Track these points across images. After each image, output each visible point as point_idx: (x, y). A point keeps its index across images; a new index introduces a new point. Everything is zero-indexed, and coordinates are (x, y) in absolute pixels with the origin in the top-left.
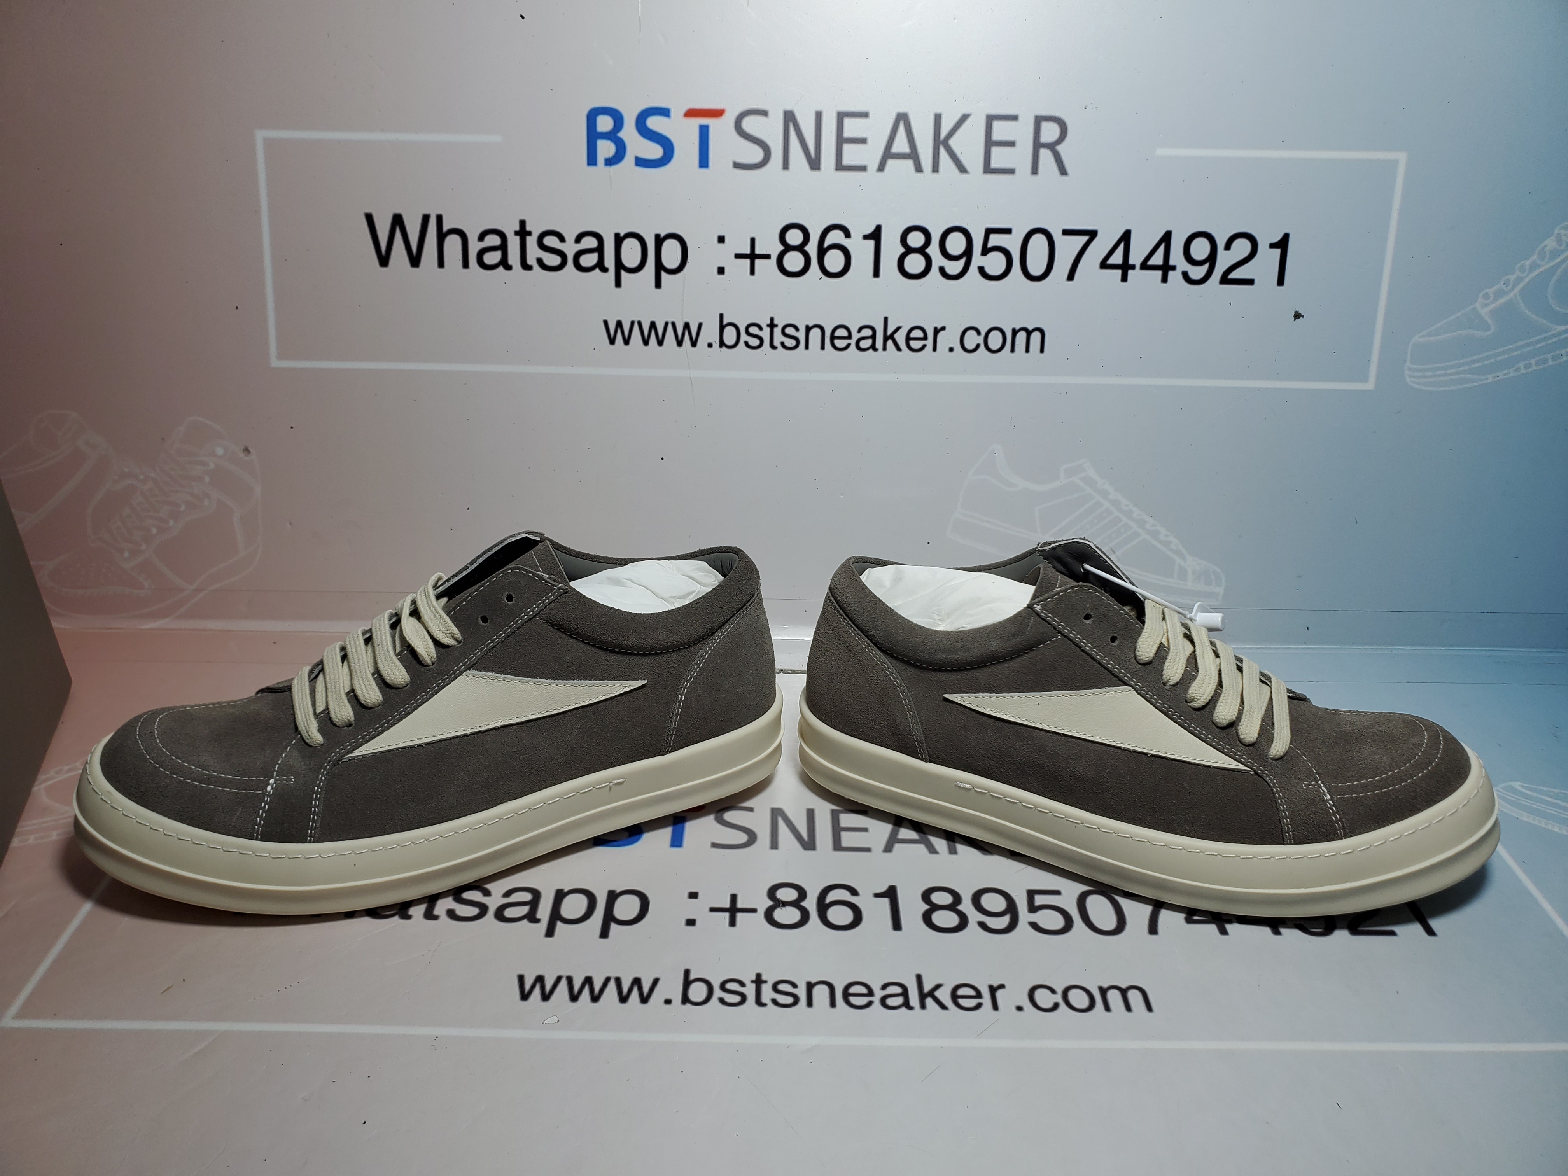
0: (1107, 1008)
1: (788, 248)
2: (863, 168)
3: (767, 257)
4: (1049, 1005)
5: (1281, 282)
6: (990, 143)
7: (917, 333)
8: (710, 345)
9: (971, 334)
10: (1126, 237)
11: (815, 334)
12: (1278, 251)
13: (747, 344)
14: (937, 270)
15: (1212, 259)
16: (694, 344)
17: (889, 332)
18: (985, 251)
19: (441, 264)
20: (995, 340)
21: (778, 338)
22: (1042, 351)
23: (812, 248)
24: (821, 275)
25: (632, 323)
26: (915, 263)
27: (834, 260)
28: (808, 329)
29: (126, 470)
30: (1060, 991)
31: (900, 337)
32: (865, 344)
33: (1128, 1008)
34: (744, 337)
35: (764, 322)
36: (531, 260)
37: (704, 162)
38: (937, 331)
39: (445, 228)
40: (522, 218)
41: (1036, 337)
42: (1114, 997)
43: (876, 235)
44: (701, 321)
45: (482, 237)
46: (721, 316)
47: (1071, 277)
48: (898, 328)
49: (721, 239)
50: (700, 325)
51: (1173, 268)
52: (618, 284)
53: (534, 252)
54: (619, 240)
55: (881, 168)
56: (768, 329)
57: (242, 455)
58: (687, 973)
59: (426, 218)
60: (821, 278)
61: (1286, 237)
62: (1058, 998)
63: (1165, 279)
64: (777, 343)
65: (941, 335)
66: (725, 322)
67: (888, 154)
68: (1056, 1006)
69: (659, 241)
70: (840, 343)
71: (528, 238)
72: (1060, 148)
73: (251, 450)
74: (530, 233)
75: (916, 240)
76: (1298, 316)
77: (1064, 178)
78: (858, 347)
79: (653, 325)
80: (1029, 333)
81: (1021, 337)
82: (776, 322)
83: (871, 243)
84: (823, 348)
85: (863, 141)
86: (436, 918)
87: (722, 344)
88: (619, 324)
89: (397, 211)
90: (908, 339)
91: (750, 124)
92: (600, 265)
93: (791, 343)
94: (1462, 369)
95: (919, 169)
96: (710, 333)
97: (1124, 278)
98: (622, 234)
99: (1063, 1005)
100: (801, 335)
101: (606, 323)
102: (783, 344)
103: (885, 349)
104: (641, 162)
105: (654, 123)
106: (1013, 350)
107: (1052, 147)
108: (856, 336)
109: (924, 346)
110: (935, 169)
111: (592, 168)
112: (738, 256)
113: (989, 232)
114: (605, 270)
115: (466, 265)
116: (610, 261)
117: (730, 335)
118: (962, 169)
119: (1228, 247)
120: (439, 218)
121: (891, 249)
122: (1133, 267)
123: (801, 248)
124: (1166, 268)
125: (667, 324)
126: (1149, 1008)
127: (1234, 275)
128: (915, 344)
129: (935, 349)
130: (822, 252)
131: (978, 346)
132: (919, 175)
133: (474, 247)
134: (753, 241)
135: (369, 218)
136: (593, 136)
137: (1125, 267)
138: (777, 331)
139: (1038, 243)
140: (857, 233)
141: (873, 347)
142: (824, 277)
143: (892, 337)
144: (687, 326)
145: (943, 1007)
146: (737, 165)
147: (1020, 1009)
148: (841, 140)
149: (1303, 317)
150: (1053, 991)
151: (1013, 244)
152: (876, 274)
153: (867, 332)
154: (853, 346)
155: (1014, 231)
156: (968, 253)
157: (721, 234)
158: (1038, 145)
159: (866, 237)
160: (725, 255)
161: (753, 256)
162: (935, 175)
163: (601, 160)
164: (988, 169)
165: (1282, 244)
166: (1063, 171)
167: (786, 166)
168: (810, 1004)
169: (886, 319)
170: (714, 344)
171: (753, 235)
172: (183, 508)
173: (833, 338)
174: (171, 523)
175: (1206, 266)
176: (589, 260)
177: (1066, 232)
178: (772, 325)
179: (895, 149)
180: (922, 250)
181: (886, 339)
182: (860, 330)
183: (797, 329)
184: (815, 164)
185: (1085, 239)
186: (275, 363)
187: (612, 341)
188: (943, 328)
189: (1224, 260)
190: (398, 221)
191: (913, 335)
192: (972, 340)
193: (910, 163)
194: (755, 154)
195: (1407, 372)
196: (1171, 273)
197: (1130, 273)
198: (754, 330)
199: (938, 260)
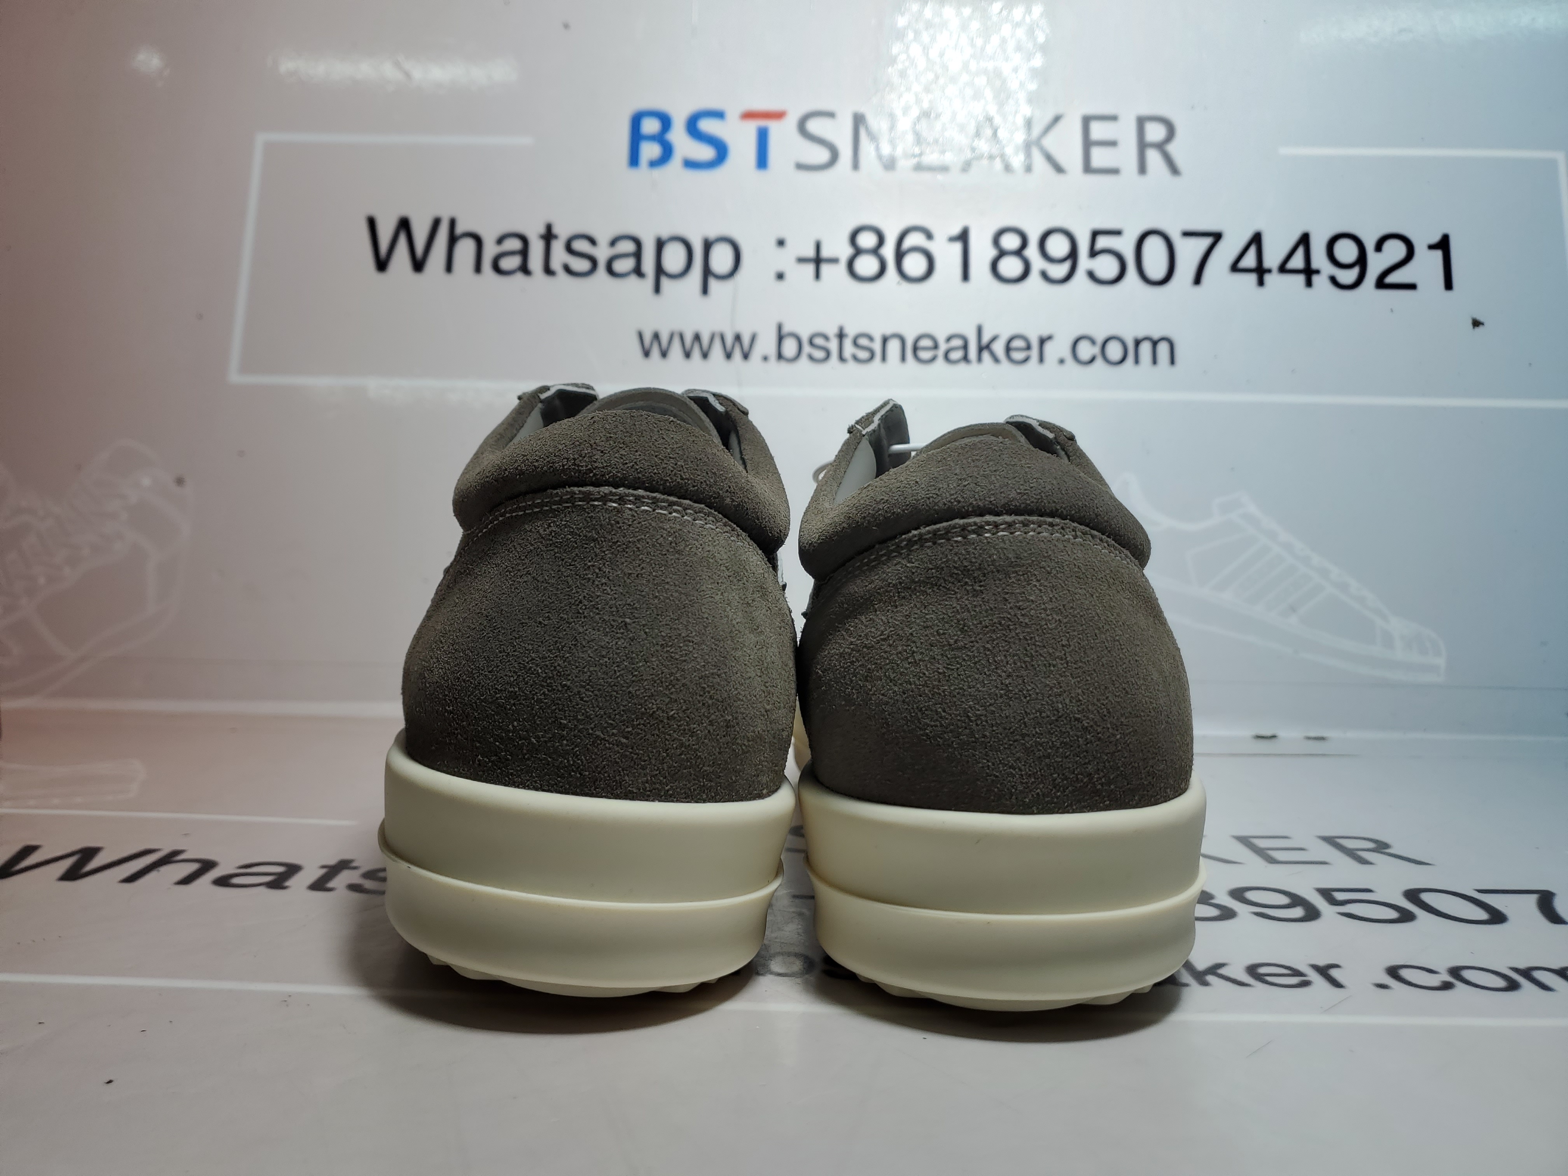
2: (946, 168)
3: (834, 261)
5: (1449, 284)
6: (1088, 144)
7: (1019, 343)
8: (766, 358)
9: (1085, 344)
10: (1257, 239)
11: (894, 344)
12: (1439, 253)
13: (810, 357)
14: (1038, 274)
15: (1362, 261)
16: (746, 356)
17: (984, 342)
18: (1093, 253)
19: (449, 269)
21: (849, 349)
22: (1173, 363)
23: (888, 251)
24: (900, 280)
25: (672, 334)
27: (914, 264)
28: (885, 340)
29: (24, 504)
31: (999, 348)
32: (955, 355)
34: (807, 349)
35: (832, 331)
36: (556, 266)
37: (762, 164)
38: (1042, 341)
39: (458, 232)
40: (550, 220)
41: (1163, 348)
43: (963, 237)
44: (754, 332)
45: (499, 242)
46: (780, 325)
47: (1198, 280)
48: (994, 339)
50: (754, 337)
51: (1317, 272)
52: (657, 289)
53: (559, 257)
55: (967, 168)
56: (837, 340)
57: (173, 486)
59: (436, 223)
60: (900, 283)
61: (1447, 237)
63: (1308, 284)
64: (847, 355)
65: (1047, 345)
66: (784, 332)
67: (974, 154)
70: (924, 355)
71: (554, 242)
72: (1168, 147)
73: (186, 481)
74: (556, 237)
75: (1010, 242)
76: (1476, 323)
77: (1177, 177)
78: (947, 359)
79: (697, 336)
80: (1155, 343)
81: (1145, 348)
82: (845, 332)
83: (958, 245)
84: (904, 360)
87: (780, 356)
88: (656, 335)
89: (404, 215)
90: (1008, 349)
91: (815, 126)
92: (638, 271)
93: (863, 355)
95: (1008, 170)
96: (766, 344)
97: (1261, 283)
98: (664, 238)
100: (877, 346)
101: (640, 334)
102: (854, 356)
103: (980, 359)
104: (690, 164)
105: (706, 126)
107: (1160, 146)
108: (943, 347)
109: (1028, 358)
110: (1028, 170)
112: (800, 260)
113: (1095, 234)
114: (642, 275)
115: (478, 270)
116: (648, 266)
117: (789, 348)
118: (1059, 169)
119: (1379, 247)
120: (453, 221)
121: (982, 251)
122: (1269, 271)
123: (874, 252)
124: (1309, 272)
125: (713, 335)
127: (1391, 279)
128: (1017, 356)
129: (1041, 361)
131: (1094, 358)
132: (1009, 176)
133: (490, 251)
134: (818, 244)
135: (371, 221)
136: (636, 137)
137: (1261, 271)
138: (848, 342)
139: (1155, 246)
140: (941, 235)
141: (966, 358)
142: (903, 282)
143: (988, 347)
144: (738, 337)
148: (920, 139)
149: (1483, 324)
152: (966, 276)
153: (958, 342)
154: (941, 358)
155: (1125, 233)
156: (1073, 255)
157: (781, 237)
158: (1143, 146)
159: (952, 239)
160: (785, 260)
161: (818, 261)
162: (1028, 178)
163: (644, 162)
164: (1088, 168)
165: (1443, 245)
166: (1174, 170)
167: (856, 166)
169: (979, 328)
170: (770, 358)
171: (818, 238)
172: (85, 552)
173: (915, 349)
174: (67, 570)
175: (1356, 269)
176: (624, 265)
177: (1187, 234)
178: (841, 336)
179: (980, 150)
181: (981, 349)
182: (948, 340)
183: (872, 339)
184: (890, 164)
185: (1207, 242)
186: (235, 378)
187: (647, 354)
188: (1050, 338)
189: (1376, 263)
190: (404, 225)
191: (1013, 345)
192: (1086, 350)
193: (999, 163)
194: (821, 155)
196: (1315, 279)
197: (1267, 278)
198: (819, 341)
199: (1037, 263)
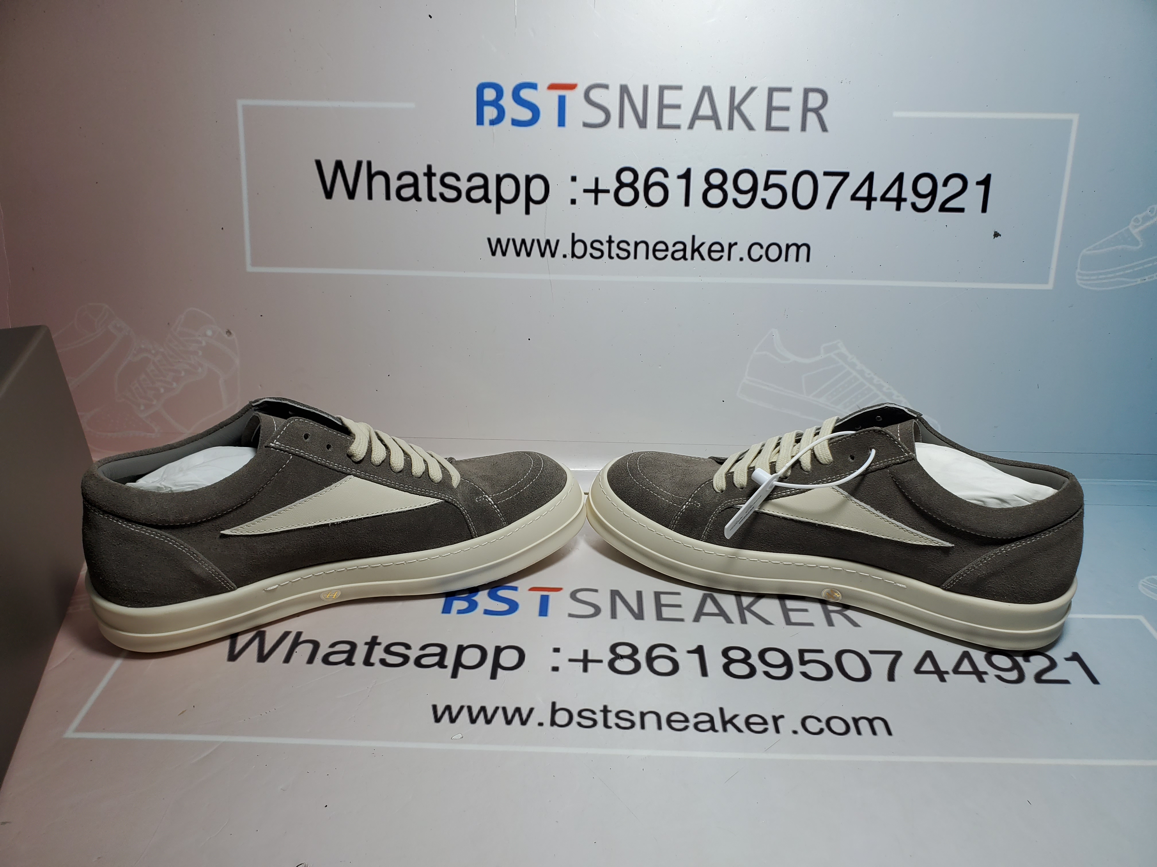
0: (859, 733)
1: (622, 185)
2: (678, 127)
3: (607, 191)
4: (817, 730)
5: (984, 210)
6: (771, 108)
7: (717, 247)
8: (565, 256)
9: (756, 248)
10: (870, 177)
11: (642, 248)
12: (982, 187)
13: (591, 255)
14: (732, 201)
15: (933, 193)
16: (553, 255)
17: (696, 247)
18: (767, 187)
19: (370, 197)
20: (774, 252)
21: (615, 251)
22: (808, 260)
23: (640, 185)
24: (647, 205)
25: (508, 240)
26: (715, 196)
27: (656, 194)
28: (637, 244)
29: (143, 346)
30: (824, 720)
31: (704, 250)
32: (678, 255)
33: (874, 733)
34: (590, 250)
35: (605, 239)
36: (435, 194)
37: (562, 122)
38: (731, 246)
39: (373, 171)
40: (429, 163)
41: (803, 250)
42: (864, 725)
43: (687, 176)
44: (558, 238)
45: (399, 178)
46: (573, 235)
47: (829, 206)
48: (703, 244)
49: (574, 179)
50: (558, 241)
51: (905, 200)
52: (498, 211)
53: (437, 188)
54: (499, 179)
55: (691, 126)
56: (608, 244)
57: (226, 336)
58: (554, 704)
59: (359, 164)
60: (646, 207)
61: (989, 177)
62: (823, 725)
63: (898, 208)
64: (613, 254)
65: (734, 249)
66: (576, 239)
67: (696, 117)
68: (821, 731)
69: (529, 180)
70: (660, 255)
71: (433, 178)
72: (822, 112)
73: (232, 332)
74: (434, 175)
75: (716, 178)
76: (996, 235)
77: (825, 134)
78: (673, 257)
79: (523, 242)
80: (798, 247)
81: (793, 250)
82: (613, 239)
83: (683, 181)
84: (647, 258)
85: (678, 107)
86: (372, 665)
87: (573, 255)
88: (499, 241)
89: (339, 159)
90: (710, 251)
91: (596, 95)
92: (486, 198)
93: (624, 254)
94: (1117, 274)
95: (718, 127)
96: (565, 247)
97: (869, 207)
98: (501, 175)
99: (826, 730)
100: (631, 249)
101: (489, 240)
102: (618, 255)
103: (692, 258)
104: (516, 123)
105: (526, 94)
106: (786, 260)
107: (816, 111)
108: (671, 249)
109: (721, 257)
110: (731, 127)
111: (480, 127)
112: (586, 191)
113: (770, 173)
114: (489, 201)
115: (388, 197)
116: (492, 195)
117: (579, 249)
118: (750, 128)
119: (945, 184)
120: (369, 164)
121: (698, 185)
122: (875, 199)
123: (632, 185)
124: (899, 200)
125: (533, 241)
126: (890, 733)
127: (949, 205)
128: (715, 255)
129: (729, 259)
130: (647, 187)
131: (761, 257)
132: (719, 131)
133: (394, 184)
134: (597, 180)
135: (318, 163)
136: (481, 104)
137: (869, 199)
138: (614, 246)
139: (806, 181)
140: (673, 174)
141: (684, 257)
142: (648, 206)
143: (697, 249)
144: (548, 242)
145: (740, 730)
146: (586, 125)
147: (795, 732)
148: (662, 107)
149: (1000, 235)
150: (819, 720)
151: (787, 182)
152: (687, 204)
153: (680, 247)
154: (669, 257)
155: (788, 173)
156: (754, 189)
157: (574, 175)
158: (806, 110)
159: (679, 177)
160: (576, 190)
161: (596, 191)
162: (731, 132)
163: (486, 121)
164: (769, 127)
165: (986, 182)
166: (824, 129)
167: (621, 125)
168: (643, 727)
169: (694, 237)
170: (567, 256)
171: (597, 176)
172: (183, 374)
173: (655, 250)
174: (175, 385)
175: (929, 198)
176: (477, 194)
177: (826, 174)
178: (610, 241)
179: (701, 113)
180: (720, 187)
181: (693, 251)
182: (674, 245)
183: (628, 244)
184: (642, 123)
185: (840, 178)
186: (250, 269)
187: (494, 253)
188: (736, 244)
189: (942, 194)
190: (339, 165)
191: (713, 248)
192: (756, 252)
193: (712, 123)
194: (600, 117)
195: (1077, 277)
196: (903, 204)
197: (873, 203)
198: (597, 245)
199: (732, 193)
